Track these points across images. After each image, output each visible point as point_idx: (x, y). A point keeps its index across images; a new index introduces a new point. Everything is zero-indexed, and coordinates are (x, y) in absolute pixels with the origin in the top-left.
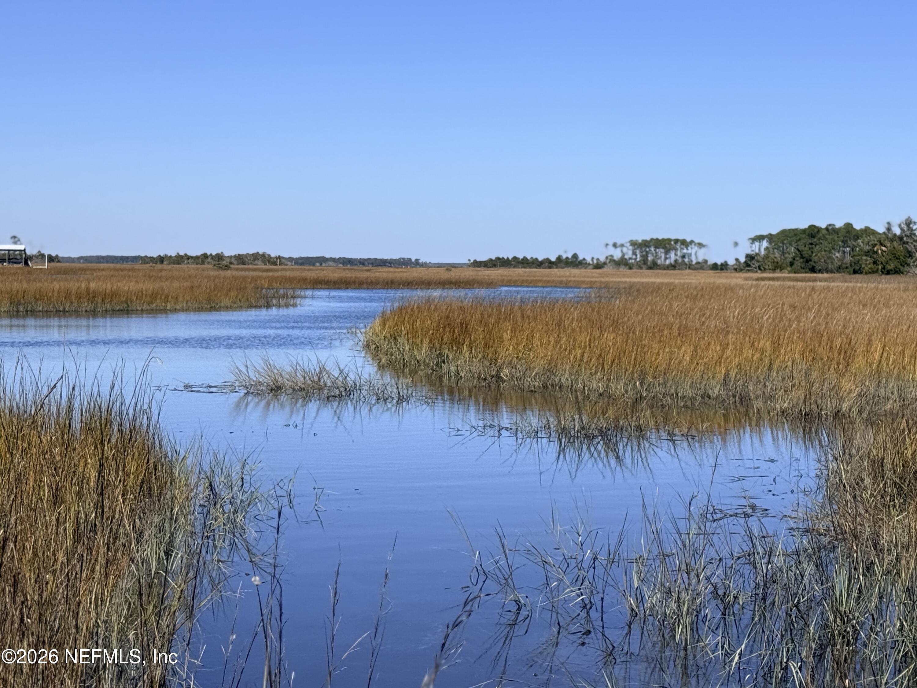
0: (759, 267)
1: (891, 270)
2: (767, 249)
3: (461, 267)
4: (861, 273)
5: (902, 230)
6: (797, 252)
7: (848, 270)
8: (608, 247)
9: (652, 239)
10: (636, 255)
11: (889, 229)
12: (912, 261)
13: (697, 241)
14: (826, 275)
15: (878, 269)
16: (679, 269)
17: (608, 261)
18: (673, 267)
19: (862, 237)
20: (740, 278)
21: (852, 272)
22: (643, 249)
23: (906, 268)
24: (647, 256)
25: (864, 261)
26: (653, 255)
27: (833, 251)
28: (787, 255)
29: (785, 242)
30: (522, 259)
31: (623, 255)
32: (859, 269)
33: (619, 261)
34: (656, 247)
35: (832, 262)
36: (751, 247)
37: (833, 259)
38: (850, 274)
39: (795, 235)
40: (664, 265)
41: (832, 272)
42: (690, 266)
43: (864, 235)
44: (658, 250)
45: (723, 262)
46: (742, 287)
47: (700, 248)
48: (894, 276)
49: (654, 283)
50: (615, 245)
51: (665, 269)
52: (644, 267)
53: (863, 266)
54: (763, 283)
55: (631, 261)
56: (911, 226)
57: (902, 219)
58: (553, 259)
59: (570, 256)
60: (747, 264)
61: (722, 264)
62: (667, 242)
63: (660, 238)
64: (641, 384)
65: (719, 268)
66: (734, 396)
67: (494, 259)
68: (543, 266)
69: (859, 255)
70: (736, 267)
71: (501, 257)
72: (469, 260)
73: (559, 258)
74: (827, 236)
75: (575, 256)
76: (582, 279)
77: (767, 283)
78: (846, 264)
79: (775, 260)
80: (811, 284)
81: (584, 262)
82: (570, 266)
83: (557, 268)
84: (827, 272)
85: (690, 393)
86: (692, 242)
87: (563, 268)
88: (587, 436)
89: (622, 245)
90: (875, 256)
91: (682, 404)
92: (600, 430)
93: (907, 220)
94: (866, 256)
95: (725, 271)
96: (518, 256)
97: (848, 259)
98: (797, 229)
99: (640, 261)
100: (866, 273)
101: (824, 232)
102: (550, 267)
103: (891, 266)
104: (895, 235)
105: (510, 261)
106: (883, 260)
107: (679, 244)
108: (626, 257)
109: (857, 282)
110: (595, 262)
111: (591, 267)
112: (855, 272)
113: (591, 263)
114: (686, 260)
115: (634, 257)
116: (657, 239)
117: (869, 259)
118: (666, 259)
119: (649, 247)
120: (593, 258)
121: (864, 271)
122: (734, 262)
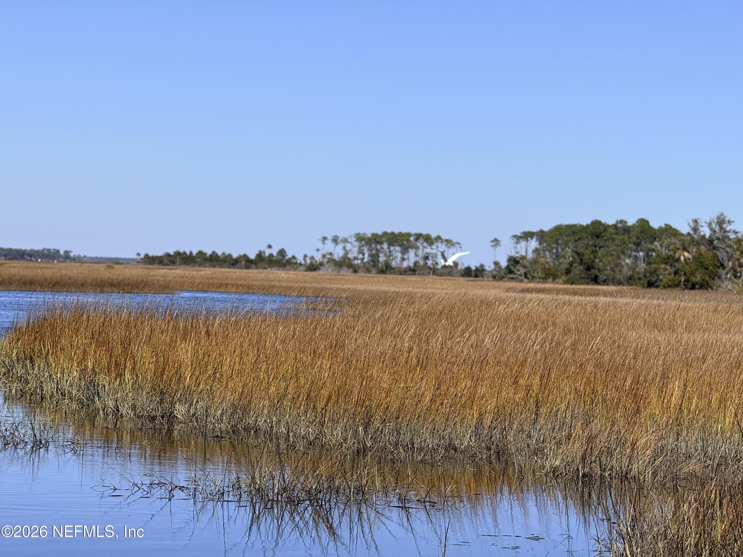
0: (525, 274)
1: (697, 283)
2: (536, 251)
3: (128, 264)
4: (657, 287)
5: (711, 229)
6: (576, 257)
7: (641, 282)
8: (326, 242)
9: (385, 234)
10: (364, 254)
11: (695, 230)
12: (724, 272)
13: (444, 237)
14: (612, 288)
15: (680, 281)
16: (419, 274)
17: (325, 260)
18: (412, 271)
19: (660, 238)
20: (499, 287)
21: (646, 285)
22: (373, 246)
23: (717, 281)
24: (378, 256)
25: (662, 271)
26: (385, 255)
27: (622, 256)
28: (561, 260)
29: (560, 242)
30: (211, 256)
31: (346, 253)
32: (656, 281)
33: (340, 261)
34: (390, 244)
35: (620, 271)
36: (516, 248)
37: (622, 266)
38: (643, 287)
39: (574, 233)
40: (400, 268)
41: (620, 283)
42: (434, 271)
43: (663, 237)
44: (392, 248)
45: (478, 265)
46: (502, 301)
47: (449, 247)
48: (701, 291)
49: (385, 293)
50: (335, 240)
51: (401, 274)
52: (374, 270)
53: (661, 277)
54: (529, 296)
55: (356, 262)
56: (724, 226)
57: (714, 215)
58: (252, 256)
59: (275, 254)
60: (509, 270)
61: (477, 270)
62: (405, 237)
63: (396, 231)
64: (366, 431)
65: (473, 274)
66: (489, 449)
67: (172, 253)
68: (238, 265)
69: (655, 263)
70: (495, 273)
71: (182, 251)
72: (139, 254)
73: (260, 255)
74: (615, 236)
75: (282, 252)
76: (291, 284)
77: (535, 295)
78: (639, 273)
79: (547, 266)
80: (593, 299)
81: (293, 261)
82: (274, 266)
83: (257, 268)
84: (614, 284)
85: (431, 442)
86: (439, 238)
87: (265, 268)
88: (290, 501)
89: (345, 241)
90: (677, 265)
91: (419, 458)
92: (309, 492)
93: (718, 218)
94: (666, 263)
95: (482, 279)
96: (204, 251)
97: (642, 266)
98: (575, 226)
99: (368, 262)
100: (665, 287)
101: (611, 230)
102: (247, 267)
103: (698, 277)
104: (704, 237)
105: (195, 257)
106: (687, 269)
107: (421, 240)
108: (351, 256)
109: (652, 298)
110: (308, 261)
111: (302, 268)
112: (650, 285)
113: (303, 262)
114: (430, 262)
115: (361, 256)
116: (393, 233)
117: (668, 267)
118: (403, 259)
119: (380, 243)
120: (305, 256)
121: (662, 284)
122: (493, 267)
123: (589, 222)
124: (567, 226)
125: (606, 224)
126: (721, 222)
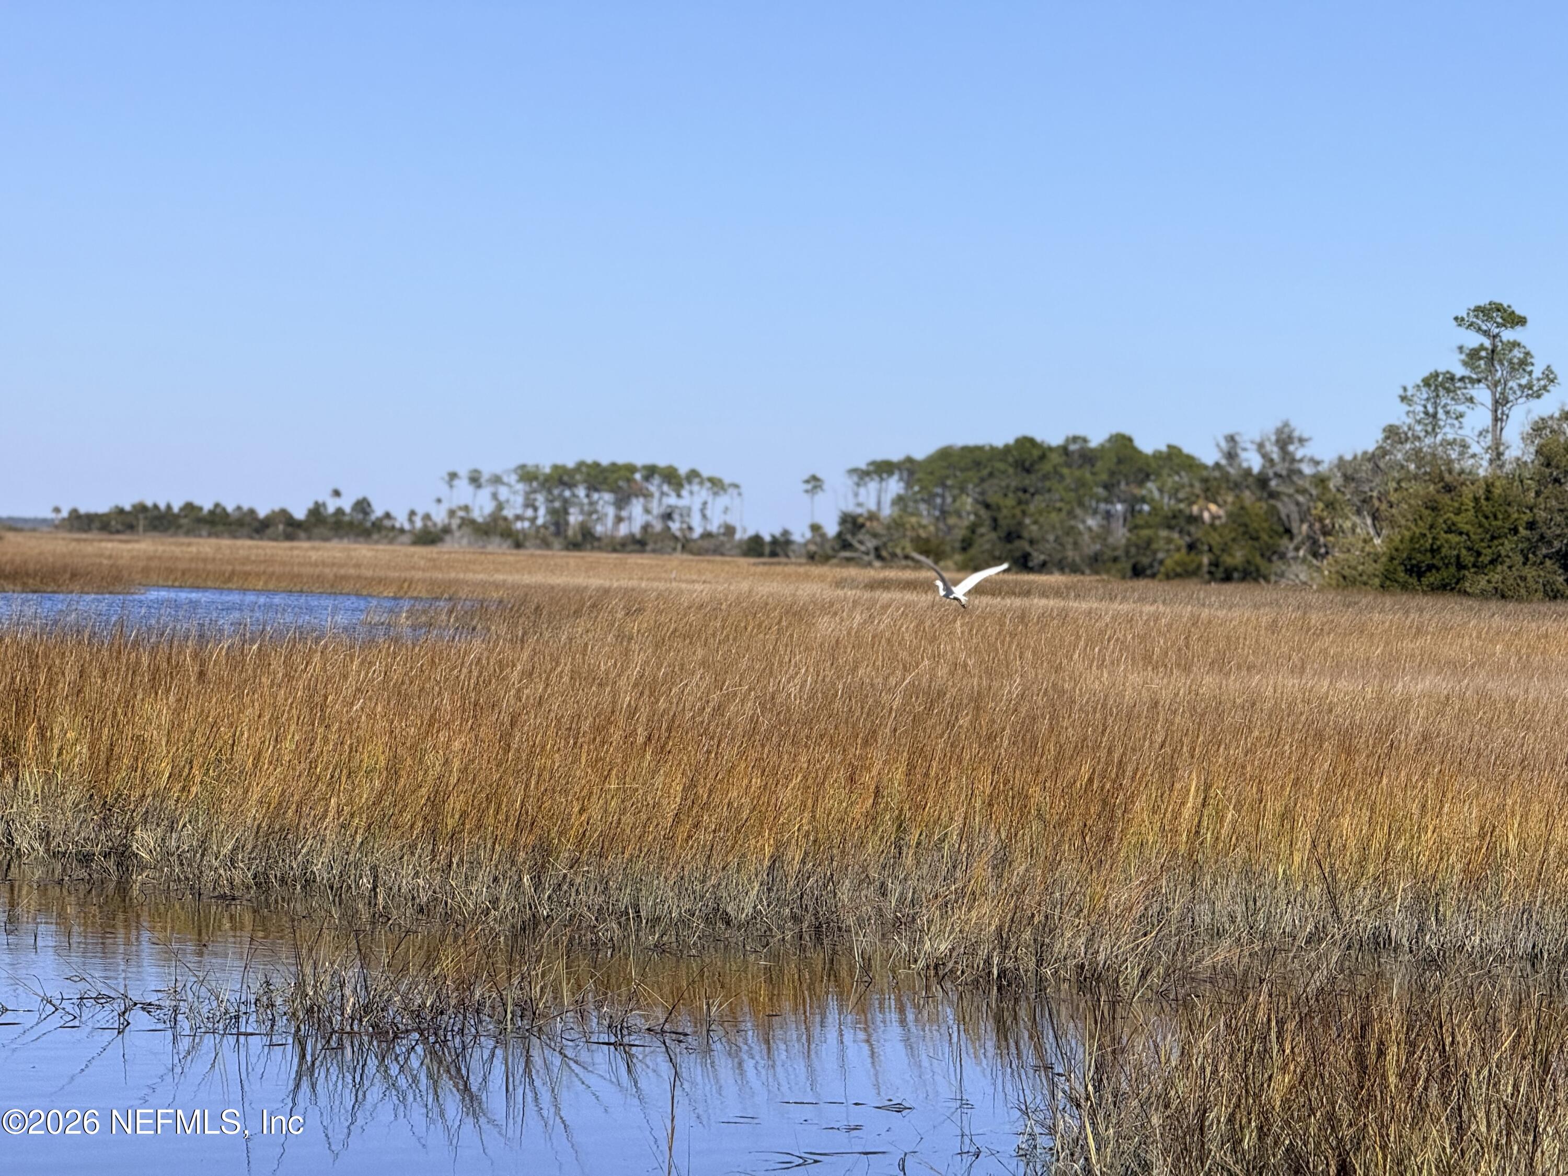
0: (877, 549)
1: (1236, 569)
2: (899, 500)
3: (34, 530)
4: (1153, 576)
5: (1265, 456)
6: (983, 512)
7: (1119, 566)
8: (456, 482)
9: (581, 465)
10: (536, 509)
11: (1231, 456)
12: (1291, 546)
13: (706, 473)
14: (1055, 579)
15: (1199, 566)
16: (654, 551)
17: (455, 523)
18: (638, 543)
19: (1158, 475)
20: (822, 578)
21: (1129, 573)
22: (556, 492)
23: (1278, 565)
24: (566, 513)
25: (1162, 542)
26: (582, 512)
27: (1078, 511)
28: (952, 521)
29: (949, 482)
30: (212, 513)
31: (500, 507)
32: (1151, 566)
33: (487, 524)
34: (592, 487)
35: (1075, 543)
36: (856, 495)
37: (1080, 533)
38: (1124, 577)
39: (978, 464)
40: (613, 538)
41: (1075, 569)
42: (686, 545)
43: (1165, 472)
44: (596, 496)
45: (777, 532)
46: (828, 608)
47: (716, 494)
48: (1242, 586)
49: (581, 590)
50: (475, 480)
51: (615, 550)
52: (557, 543)
53: (1160, 555)
54: (885, 596)
55: (519, 525)
56: (1291, 448)
58: (300, 514)
59: (347, 509)
60: (842, 543)
61: (775, 541)
62: (622, 473)
63: (605, 461)
64: (538, 884)
65: (767, 550)
66: (795, 918)
67: (128, 507)
68: (269, 531)
69: (1148, 526)
70: (812, 548)
71: (149, 503)
72: (58, 510)
73: (316, 512)
74: (1065, 471)
75: (363, 506)
76: (382, 574)
77: (896, 595)
78: (1115, 549)
79: (923, 534)
80: (1017, 602)
81: (387, 523)
82: (347, 535)
83: (309, 538)
84: (1062, 570)
85: (675, 908)
86: (693, 475)
87: (326, 539)
88: (378, 1032)
89: (497, 480)
90: (1192, 529)
91: (652, 940)
92: (417, 1014)
93: (1279, 432)
94: (1170, 528)
95: (783, 560)
96: (197, 502)
97: (1120, 534)
98: (979, 449)
99: (545, 526)
100: (1168, 577)
101: (1055, 458)
102: (289, 537)
103: (1237, 557)
104: (1248, 472)
105: (177, 517)
106: (1215, 539)
107: (657, 480)
108: (509, 513)
109: (1142, 599)
110: (419, 524)
111: (405, 538)
112: (1138, 572)
113: (407, 526)
114: (675, 526)
115: (529, 513)
116: (597, 465)
117: (1176, 535)
118: (619, 520)
119: (571, 485)
120: (412, 513)
121: (1162, 569)
122: (808, 535)
123: (1011, 441)
124: (966, 450)
125: (1045, 445)
126: (1285, 439)
